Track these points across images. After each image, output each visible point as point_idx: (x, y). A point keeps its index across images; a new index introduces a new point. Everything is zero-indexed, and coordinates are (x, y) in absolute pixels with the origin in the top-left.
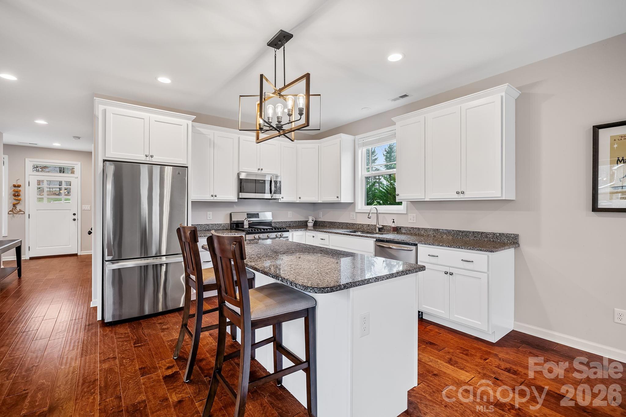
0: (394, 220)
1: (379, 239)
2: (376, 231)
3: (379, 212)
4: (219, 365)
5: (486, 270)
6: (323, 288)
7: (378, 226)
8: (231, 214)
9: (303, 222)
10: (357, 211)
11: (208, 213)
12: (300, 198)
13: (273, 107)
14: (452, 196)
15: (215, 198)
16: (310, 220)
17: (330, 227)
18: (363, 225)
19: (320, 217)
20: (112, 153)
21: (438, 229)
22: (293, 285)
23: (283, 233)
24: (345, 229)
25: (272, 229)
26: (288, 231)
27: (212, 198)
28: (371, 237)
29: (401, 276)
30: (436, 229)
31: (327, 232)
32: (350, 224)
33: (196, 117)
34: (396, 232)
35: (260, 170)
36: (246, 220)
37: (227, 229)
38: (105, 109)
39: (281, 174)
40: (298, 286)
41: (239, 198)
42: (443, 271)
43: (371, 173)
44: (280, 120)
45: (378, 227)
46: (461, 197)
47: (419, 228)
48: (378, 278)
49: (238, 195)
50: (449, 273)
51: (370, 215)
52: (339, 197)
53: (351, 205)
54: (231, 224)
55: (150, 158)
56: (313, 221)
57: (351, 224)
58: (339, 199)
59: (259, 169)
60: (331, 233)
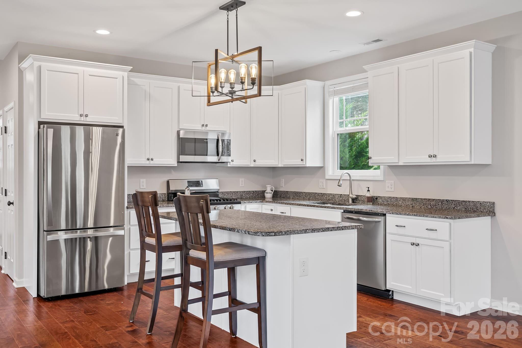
0: (368, 188)
1: (346, 210)
2: (349, 202)
3: (352, 178)
4: (185, 307)
5: (448, 238)
6: (269, 232)
7: (351, 196)
8: (168, 182)
9: (260, 192)
10: (327, 177)
11: (142, 180)
12: (255, 161)
13: (226, 71)
14: (424, 160)
15: (152, 162)
16: (269, 190)
17: (294, 199)
18: (334, 195)
19: (281, 186)
20: (46, 113)
21: (416, 198)
22: (246, 233)
23: (233, 205)
24: (313, 200)
25: (220, 201)
26: (240, 203)
27: (148, 162)
28: (338, 208)
29: (336, 230)
30: (414, 198)
31: (288, 204)
32: (318, 194)
33: (132, 67)
34: (371, 203)
35: (205, 126)
36: (188, 188)
37: (163, 201)
38: (39, 66)
39: (230, 131)
40: (250, 233)
41: (179, 162)
42: (409, 243)
43: (344, 129)
44: (232, 86)
45: (351, 198)
46: (432, 161)
47: (397, 197)
48: (314, 230)
49: (178, 158)
50: (415, 244)
51: (341, 182)
52: (304, 160)
53: (320, 169)
54: (169, 194)
55: (85, 118)
56: (272, 191)
57: (320, 194)
58: (303, 163)
59: (203, 125)
60: (293, 204)
